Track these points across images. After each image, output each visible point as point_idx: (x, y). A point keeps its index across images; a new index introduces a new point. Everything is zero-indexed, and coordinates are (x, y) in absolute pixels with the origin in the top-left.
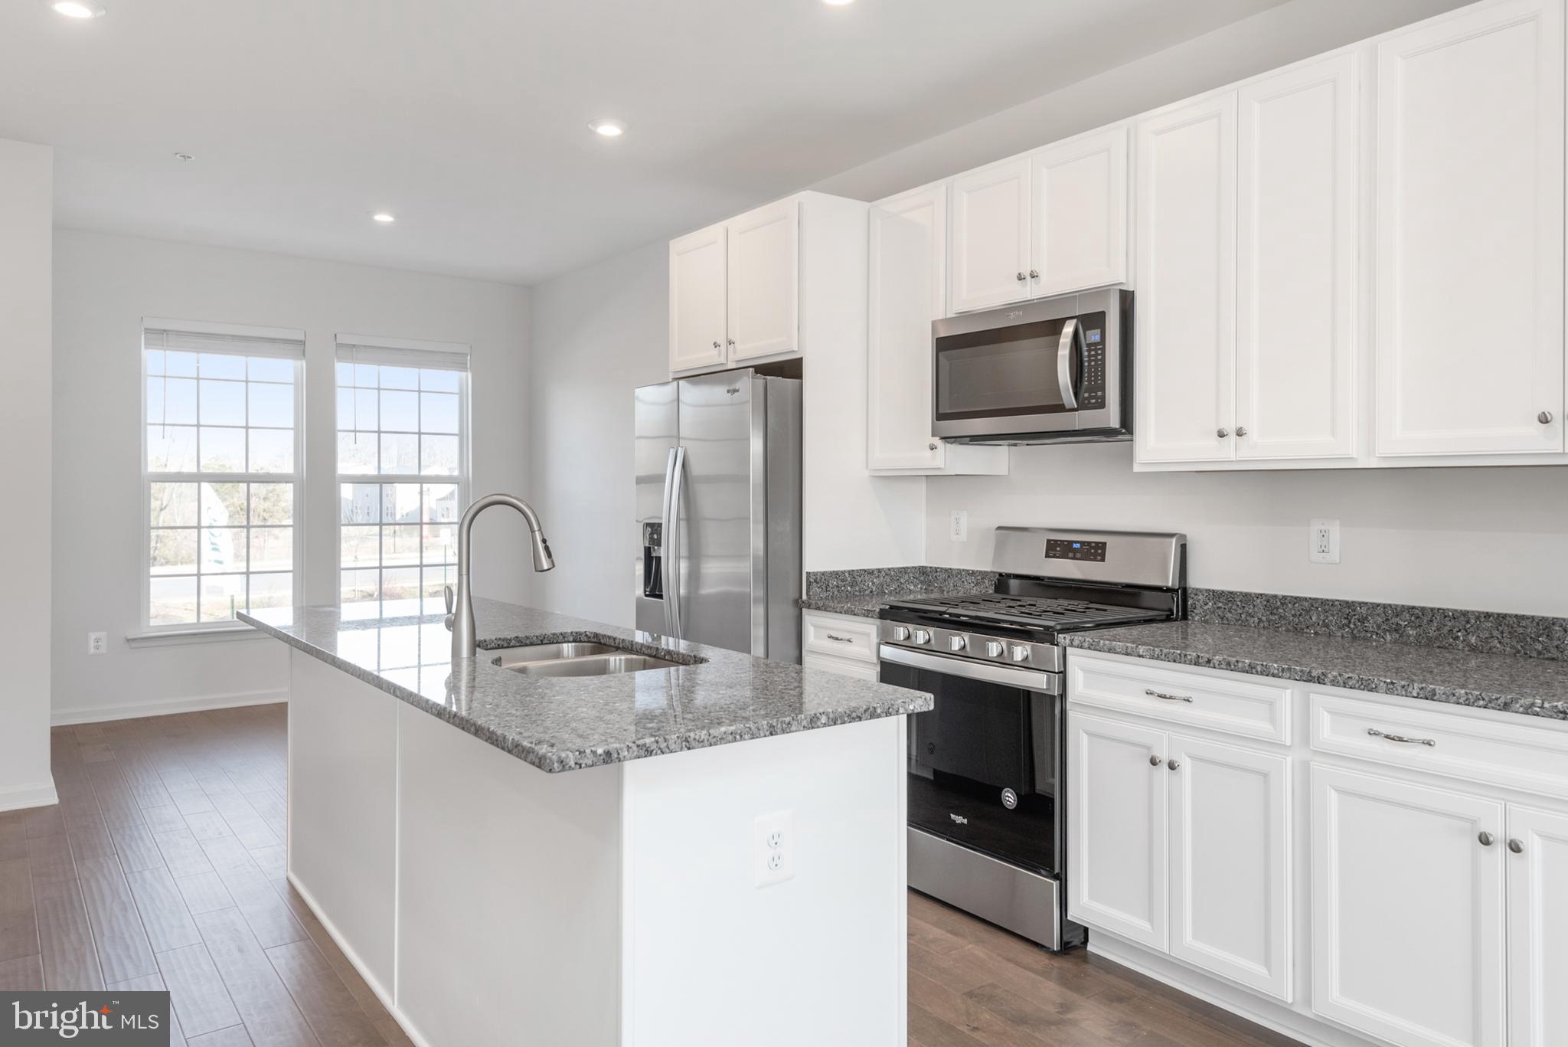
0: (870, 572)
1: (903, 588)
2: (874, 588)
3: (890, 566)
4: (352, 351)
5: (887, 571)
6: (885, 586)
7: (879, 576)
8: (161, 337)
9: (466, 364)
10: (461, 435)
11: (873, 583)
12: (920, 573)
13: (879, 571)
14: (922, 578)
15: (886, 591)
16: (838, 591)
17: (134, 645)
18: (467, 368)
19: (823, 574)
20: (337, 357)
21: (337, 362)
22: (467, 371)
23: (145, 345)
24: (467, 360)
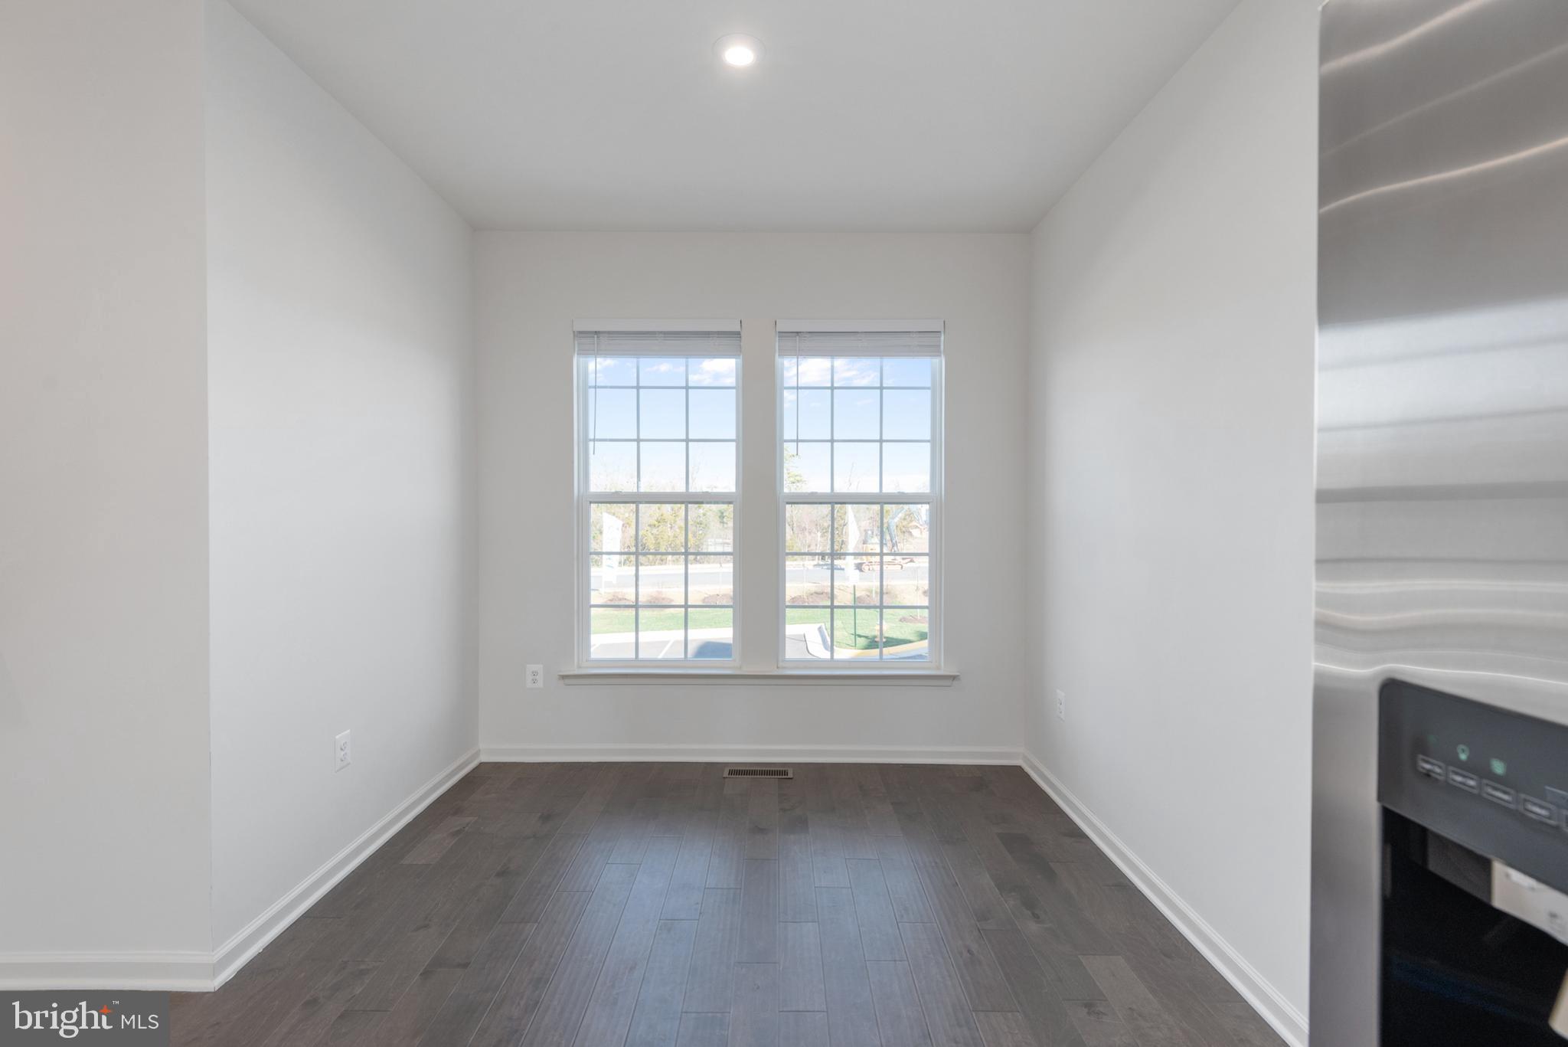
4: (800, 341)
8: (596, 340)
9: (939, 346)
10: (933, 441)
17: (567, 681)
18: (940, 352)
20: (779, 350)
21: (779, 355)
22: (940, 356)
23: (579, 350)
24: (940, 341)
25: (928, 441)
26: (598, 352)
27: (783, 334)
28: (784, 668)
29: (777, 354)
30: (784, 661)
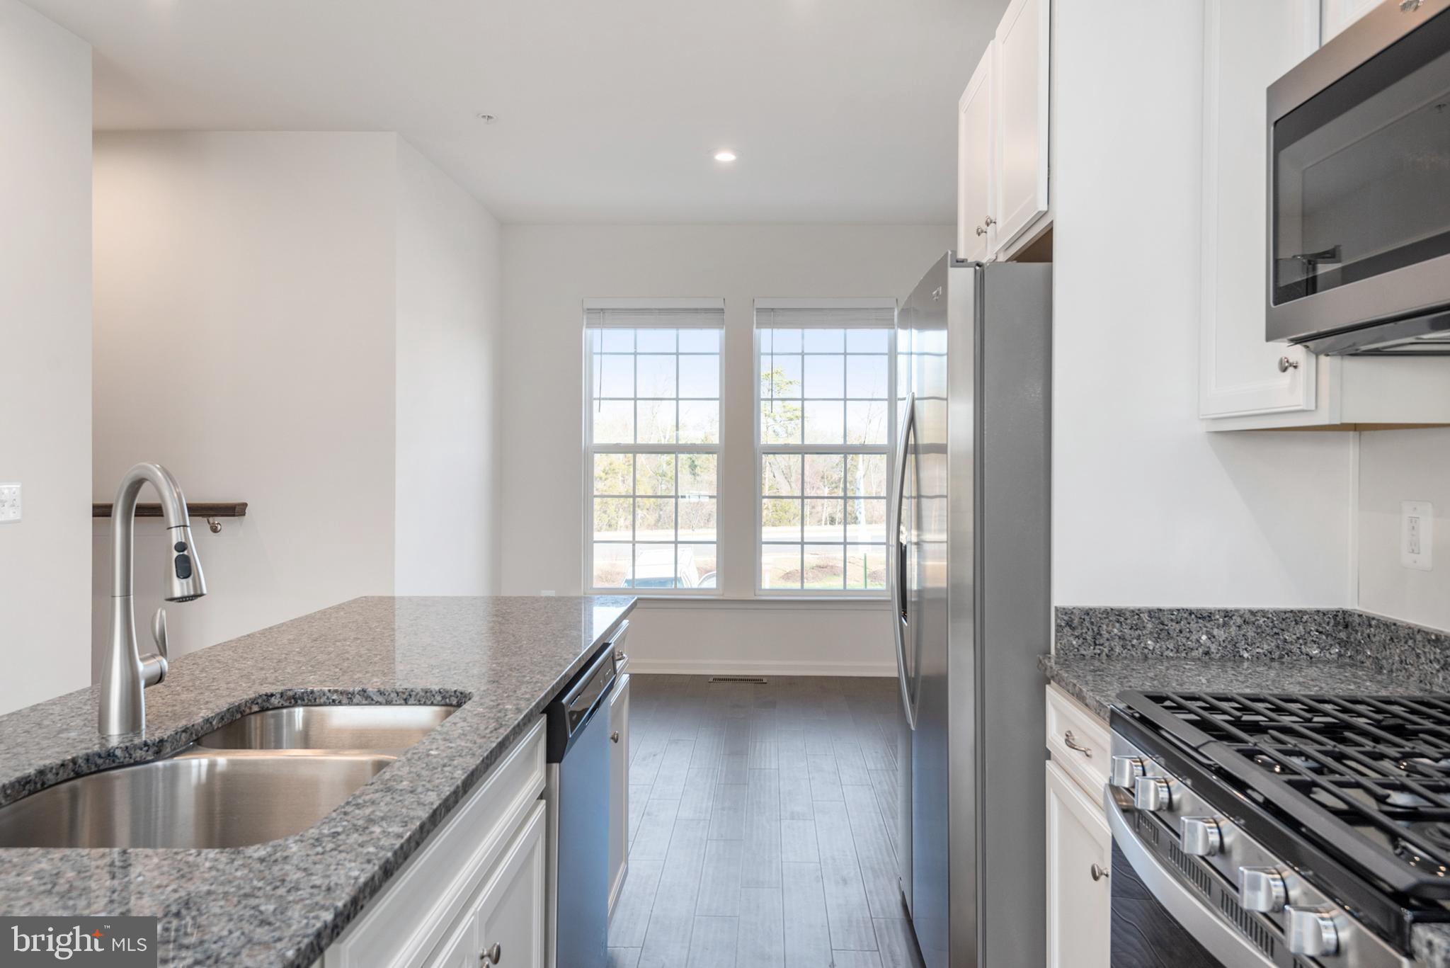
0: (1205, 616)
1: (1289, 653)
2: (1213, 648)
3: (1255, 606)
4: (775, 316)
5: (1247, 616)
6: (1242, 644)
7: (1225, 624)
8: (601, 315)
9: (893, 319)
10: (890, 400)
11: (1211, 637)
12: (1337, 624)
13: (1227, 614)
14: (1343, 635)
15: (1246, 655)
16: (1124, 647)
18: (894, 325)
19: (1088, 612)
20: (757, 323)
21: (757, 328)
22: (894, 328)
23: (587, 324)
24: (894, 316)
25: (886, 400)
26: (603, 325)
27: (759, 310)
28: (760, 595)
29: (755, 326)
30: (761, 590)
